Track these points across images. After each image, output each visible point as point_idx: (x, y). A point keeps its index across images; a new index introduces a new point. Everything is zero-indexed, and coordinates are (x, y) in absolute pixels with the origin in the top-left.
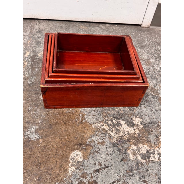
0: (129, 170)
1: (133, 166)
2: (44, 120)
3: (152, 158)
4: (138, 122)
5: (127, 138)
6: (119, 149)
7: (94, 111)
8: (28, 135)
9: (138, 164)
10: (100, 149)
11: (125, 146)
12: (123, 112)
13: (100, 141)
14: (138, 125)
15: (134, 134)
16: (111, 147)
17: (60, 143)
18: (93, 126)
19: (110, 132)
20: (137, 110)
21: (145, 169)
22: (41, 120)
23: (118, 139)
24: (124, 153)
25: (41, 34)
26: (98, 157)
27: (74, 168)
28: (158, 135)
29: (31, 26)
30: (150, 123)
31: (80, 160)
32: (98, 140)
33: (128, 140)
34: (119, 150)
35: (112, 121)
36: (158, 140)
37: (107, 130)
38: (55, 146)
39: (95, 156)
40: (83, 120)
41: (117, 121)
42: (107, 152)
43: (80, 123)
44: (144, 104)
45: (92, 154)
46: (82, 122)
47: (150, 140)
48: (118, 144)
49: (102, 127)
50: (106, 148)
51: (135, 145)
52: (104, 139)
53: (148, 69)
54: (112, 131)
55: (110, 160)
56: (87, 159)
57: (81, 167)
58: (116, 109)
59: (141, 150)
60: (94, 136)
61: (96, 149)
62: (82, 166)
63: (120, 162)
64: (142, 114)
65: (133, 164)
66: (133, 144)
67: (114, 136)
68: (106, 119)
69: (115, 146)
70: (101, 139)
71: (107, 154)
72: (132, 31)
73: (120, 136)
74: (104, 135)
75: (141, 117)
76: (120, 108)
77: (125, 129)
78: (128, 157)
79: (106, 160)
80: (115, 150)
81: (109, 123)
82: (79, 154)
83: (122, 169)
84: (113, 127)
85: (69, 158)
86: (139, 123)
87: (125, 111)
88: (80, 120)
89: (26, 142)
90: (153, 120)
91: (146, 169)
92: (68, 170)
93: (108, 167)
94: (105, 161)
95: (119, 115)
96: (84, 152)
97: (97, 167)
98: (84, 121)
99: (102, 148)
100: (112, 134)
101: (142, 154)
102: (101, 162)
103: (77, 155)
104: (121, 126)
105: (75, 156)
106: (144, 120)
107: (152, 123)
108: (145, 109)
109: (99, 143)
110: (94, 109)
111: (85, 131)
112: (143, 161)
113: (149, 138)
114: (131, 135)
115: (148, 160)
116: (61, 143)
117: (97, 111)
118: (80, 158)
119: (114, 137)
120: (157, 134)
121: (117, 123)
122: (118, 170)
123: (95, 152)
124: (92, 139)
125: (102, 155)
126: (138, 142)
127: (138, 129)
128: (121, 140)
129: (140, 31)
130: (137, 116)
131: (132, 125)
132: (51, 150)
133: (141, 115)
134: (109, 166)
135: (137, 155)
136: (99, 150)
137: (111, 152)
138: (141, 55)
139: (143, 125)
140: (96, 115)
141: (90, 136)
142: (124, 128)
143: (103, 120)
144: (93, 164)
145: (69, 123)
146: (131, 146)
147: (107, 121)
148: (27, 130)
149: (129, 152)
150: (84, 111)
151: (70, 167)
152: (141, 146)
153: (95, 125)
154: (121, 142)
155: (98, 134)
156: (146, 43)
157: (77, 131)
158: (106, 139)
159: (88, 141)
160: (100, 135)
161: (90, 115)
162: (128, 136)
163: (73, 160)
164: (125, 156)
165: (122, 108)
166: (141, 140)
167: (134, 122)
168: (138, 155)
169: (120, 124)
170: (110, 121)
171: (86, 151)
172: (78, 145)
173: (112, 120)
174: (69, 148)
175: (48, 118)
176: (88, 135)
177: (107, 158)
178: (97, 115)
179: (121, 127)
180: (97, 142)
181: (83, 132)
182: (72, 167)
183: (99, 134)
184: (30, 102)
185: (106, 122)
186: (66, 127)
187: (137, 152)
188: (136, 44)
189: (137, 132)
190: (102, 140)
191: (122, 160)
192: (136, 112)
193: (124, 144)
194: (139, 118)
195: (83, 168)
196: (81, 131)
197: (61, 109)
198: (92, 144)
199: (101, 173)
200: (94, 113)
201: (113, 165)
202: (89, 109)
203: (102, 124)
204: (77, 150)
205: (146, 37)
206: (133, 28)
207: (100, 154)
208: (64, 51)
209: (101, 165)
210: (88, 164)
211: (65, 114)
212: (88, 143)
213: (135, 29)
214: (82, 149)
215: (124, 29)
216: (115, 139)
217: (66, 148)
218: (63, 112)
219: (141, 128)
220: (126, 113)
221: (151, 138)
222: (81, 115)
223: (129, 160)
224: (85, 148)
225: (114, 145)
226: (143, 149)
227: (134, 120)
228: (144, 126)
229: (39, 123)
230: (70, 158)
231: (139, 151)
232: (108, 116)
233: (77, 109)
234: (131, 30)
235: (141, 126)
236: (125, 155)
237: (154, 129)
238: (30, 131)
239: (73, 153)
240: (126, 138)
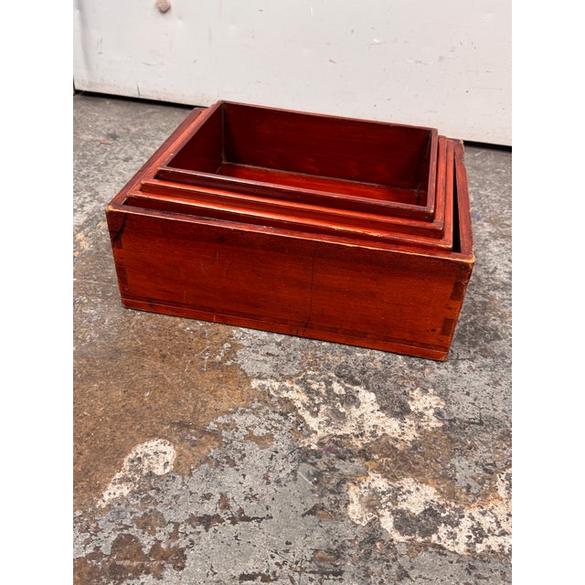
0: (329, 551)
1: (349, 544)
2: (103, 335)
3: (439, 538)
4: (426, 408)
5: (360, 446)
6: (319, 474)
7: (279, 344)
9: (372, 539)
10: (244, 455)
11: (345, 468)
12: (379, 366)
13: (259, 432)
14: (421, 417)
15: (396, 440)
16: (290, 459)
17: (121, 405)
18: (255, 384)
19: (306, 415)
20: (437, 371)
21: (394, 569)
22: (96, 332)
23: (326, 440)
24: (332, 492)
26: (229, 478)
27: (125, 490)
30: (477, 421)
31: (159, 471)
32: (254, 426)
33: (365, 454)
34: (314, 476)
35: (329, 383)
36: (487, 482)
37: (298, 404)
38: (100, 411)
39: (218, 471)
40: (227, 357)
41: (346, 389)
42: (269, 471)
43: (213, 365)
44: (472, 359)
45: (210, 463)
46: (220, 363)
47: (454, 475)
48: (320, 457)
49: (285, 394)
50: (271, 459)
51: (385, 477)
52: (276, 428)
54: (315, 414)
55: (268, 500)
56: (183, 475)
57: (152, 493)
58: (359, 355)
59: (404, 497)
60: (243, 412)
61: (230, 453)
62: (158, 490)
63: (303, 515)
64: (452, 387)
65: (353, 538)
66: (380, 469)
67: (316, 429)
68: (310, 372)
69: (304, 461)
70: (263, 426)
71: (266, 477)
73: (339, 433)
74: (281, 418)
75: (444, 395)
76: (376, 352)
77: (366, 416)
78: (342, 507)
79: (254, 497)
80: (299, 473)
81: (315, 386)
82: (165, 453)
83: (299, 543)
84: (325, 402)
85: (127, 454)
86: (431, 412)
87: (389, 364)
88: (218, 358)
90: (491, 413)
91: (400, 567)
92: (105, 489)
93: (248, 519)
94: (246, 498)
95: (363, 372)
96: (186, 452)
97: (210, 508)
98: (229, 363)
99: (256, 455)
100: (313, 422)
101: (402, 512)
102: (230, 496)
103: (156, 453)
104: (357, 407)
105: (146, 455)
106: (454, 408)
107: (481, 423)
108: (471, 376)
109: (250, 437)
110: (279, 338)
111: (219, 393)
112: (397, 537)
113: (453, 466)
114: (384, 439)
115: (420, 540)
116: (123, 407)
117: (289, 346)
118: (162, 464)
119: (316, 432)
120: (489, 461)
121: (343, 392)
122: (283, 539)
123: (225, 460)
124: (234, 418)
125: (244, 476)
126: (399, 468)
127: (419, 427)
128: (338, 448)
130: (431, 391)
131: (398, 410)
132: (81, 418)
133: (448, 390)
134: (254, 518)
135: (381, 512)
136: (241, 459)
137: (282, 475)
139: (443, 420)
140: (278, 356)
141: (230, 410)
142: (363, 415)
143: (298, 375)
144: (200, 494)
145: (178, 360)
146: (368, 475)
147: (309, 381)
149: (353, 492)
150: (243, 336)
151: (114, 484)
152: (408, 483)
153: (264, 382)
154: (337, 452)
155: (259, 408)
157: (190, 386)
158: (282, 430)
159: (216, 423)
160: (264, 414)
161: (257, 352)
162: (366, 441)
163: (135, 463)
164: (329, 500)
165: (379, 356)
166: (418, 464)
167: (409, 402)
168: (387, 513)
169: (355, 398)
170: (322, 383)
171: (193, 449)
172: (175, 423)
173: (331, 383)
174: (138, 427)
175: (120, 332)
176: (224, 406)
177: (258, 490)
178: (280, 357)
179: (354, 408)
180: (247, 433)
181: (211, 393)
182: (121, 483)
183: (263, 411)
184: (90, 284)
185: (304, 383)
186: (162, 368)
187: (384, 499)
189: (411, 435)
190: (265, 431)
191: (312, 512)
192: (431, 378)
193: (342, 461)
194: (435, 398)
195: (158, 498)
196: (205, 388)
197: (172, 318)
198: (224, 433)
199: (216, 531)
200: (273, 349)
201: (271, 517)
202: (264, 334)
203: (287, 384)
204: (165, 438)
207: (238, 470)
209: (226, 506)
210: (181, 489)
211: (177, 333)
212: (212, 426)
214: (182, 440)
216: (315, 438)
217: (130, 423)
218: (174, 326)
219: (433, 428)
220: (390, 372)
221: (458, 469)
222: (226, 345)
223: (343, 517)
224: (194, 438)
225: (305, 455)
226: (412, 498)
227: (412, 400)
228: (445, 426)
229: (85, 341)
230: (130, 456)
231: (394, 500)
232: (322, 366)
233: (222, 328)
234: (498, 163)
235: (435, 423)
236: (331, 496)
237: (485, 443)
239: (146, 444)
240: (358, 444)
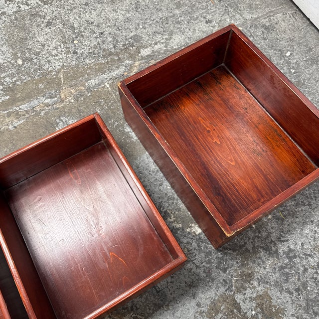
28: (137, 309)
30: (158, 289)
107: (158, 292)
148: (68, 116)
238: (67, 119)
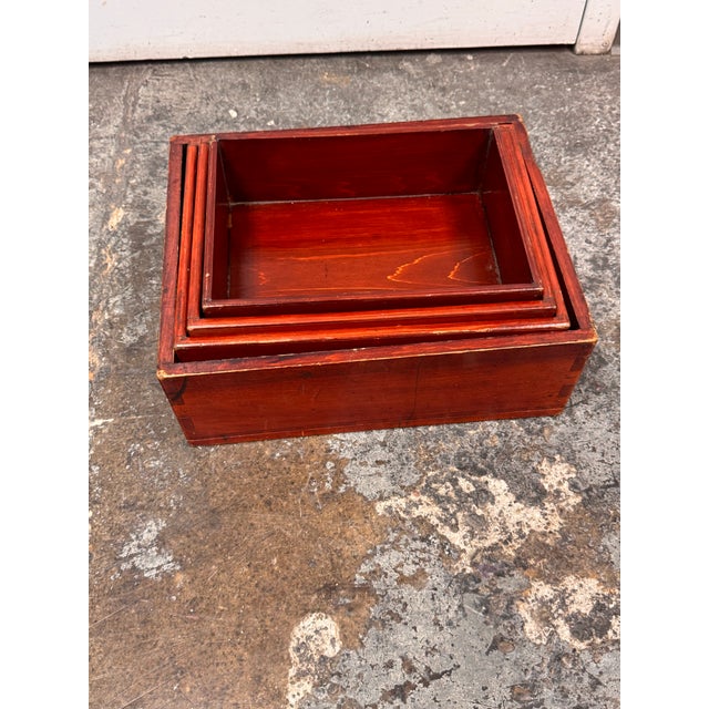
0: (525, 685)
1: (538, 669)
2: (188, 494)
3: (615, 633)
4: (560, 483)
5: (513, 554)
6: (485, 602)
7: (384, 444)
8: (132, 556)
9: (558, 658)
10: (406, 604)
11: (508, 585)
12: (498, 442)
13: (409, 570)
14: (559, 496)
15: (544, 534)
16: (452, 594)
17: (253, 584)
18: (380, 507)
19: (447, 532)
20: (556, 428)
21: (586, 680)
22: (178, 493)
23: (478, 558)
24: (504, 617)
25: (164, 126)
26: (401, 636)
27: (306, 686)
29: (124, 93)
31: (330, 652)
32: (401, 565)
33: (520, 563)
34: (482, 605)
35: (455, 482)
37: (434, 521)
38: (234, 600)
39: (387, 631)
40: (337, 484)
41: (474, 483)
42: (436, 614)
43: (328, 497)
44: (585, 402)
45: (376, 625)
46: (333, 492)
47: (609, 558)
48: (480, 581)
49: (416, 512)
50: (433, 599)
51: (547, 583)
52: (424, 560)
53: (606, 245)
54: (455, 528)
55: (448, 647)
56: (355, 649)
57: (334, 680)
58: (471, 432)
59: (571, 598)
60: (383, 551)
61: (391, 606)
62: (339, 674)
63: (487, 653)
64: (577, 445)
65: (539, 661)
66: (540, 575)
67: (462, 547)
68: (430, 474)
69: (466, 590)
70: (410, 562)
71: (437, 623)
72: (538, 74)
73: (487, 544)
74: (424, 545)
75: (571, 459)
76: (488, 423)
77: (505, 513)
78: (519, 631)
79: (433, 649)
80: (466, 606)
81: (442, 491)
82: (326, 628)
83: (494, 684)
84: (460, 509)
85: (288, 644)
86: (566, 485)
87: (506, 435)
88: (328, 486)
89: (124, 586)
91: (591, 676)
92: (287, 692)
93: (438, 676)
94: (427, 653)
95: (484, 456)
96: (347, 620)
97: (397, 676)
98: (342, 489)
99: (417, 599)
100: (456, 538)
101: (574, 616)
102: (410, 656)
103: (317, 632)
104: (493, 503)
105: (309, 638)
106: (586, 473)
108: (590, 424)
109: (402, 580)
110: (381, 435)
111: (348, 534)
112: (580, 645)
113: (605, 547)
114: (533, 538)
115: (599, 641)
116: (257, 585)
117: (395, 443)
118: (328, 642)
119: (464, 551)
121: (473, 489)
122: (478, 686)
123: (389, 616)
124: (377, 562)
125: (415, 628)
126: (557, 567)
127: (561, 510)
128: (492, 564)
129: (570, 71)
130: (557, 457)
131: (534, 495)
132: (220, 615)
133: (573, 451)
134: (443, 673)
135: (555, 623)
136: (404, 610)
137: (451, 614)
138: (573, 184)
139: (580, 493)
140: (389, 461)
141: (369, 552)
142: (501, 512)
143: (419, 482)
144: (381, 665)
145: (285, 503)
146: (531, 586)
147: (434, 485)
148: (127, 536)
149: (523, 610)
150: (342, 446)
151: (293, 683)
152: (570, 582)
153: (388, 503)
154: (493, 569)
155: (398, 540)
156: (597, 127)
157: (315, 535)
158: (430, 561)
159: (361, 574)
160: (406, 545)
161: (365, 464)
162: (517, 546)
163: (302, 651)
164: (505, 627)
165: (493, 427)
166: (573, 556)
167: (542, 480)
168: (560, 622)
169: (487, 492)
170: (448, 484)
171: (352, 614)
172: (319, 590)
173: (456, 480)
174: (285, 606)
175: (204, 484)
176: (360, 549)
177: (435, 640)
178: (392, 463)
179: (489, 506)
180: (397, 576)
181: (340, 537)
182: (299, 679)
183: (402, 542)
184: (133, 421)
185: (428, 490)
186: (274, 520)
187: (554, 607)
188: (552, 135)
189: (557, 523)
190: (414, 568)
191: (494, 647)
192: (553, 440)
193: (502, 579)
194: (565, 465)
195: (343, 683)
196: (332, 533)
197: (253, 445)
198: (375, 584)
199: (413, 699)
200: (380, 453)
201: (459, 666)
202: (363, 435)
203: (413, 497)
204: (319, 610)
205: (596, 98)
206: (540, 62)
207: (406, 624)
208: (251, 203)
209: (411, 670)
210: (361, 666)
211: (268, 465)
212: (360, 580)
213: (549, 65)
214: (337, 609)
215: (504, 72)
216: (465, 559)
217: (274, 604)
218: (261, 455)
219: (574, 506)
220: (511, 447)
221: (611, 549)
222: (330, 465)
223: (524, 641)
224: (348, 601)
225: (465, 584)
226: (578, 597)
227: (543, 476)
228: (584, 499)
229: (170, 509)
230: (293, 644)
231: (563, 605)
232: (440, 462)
233: (313, 441)
234: (533, 73)
235: (575, 500)
236: (506, 623)
238: (135, 543)
239: (302, 625)
240: (509, 552)
